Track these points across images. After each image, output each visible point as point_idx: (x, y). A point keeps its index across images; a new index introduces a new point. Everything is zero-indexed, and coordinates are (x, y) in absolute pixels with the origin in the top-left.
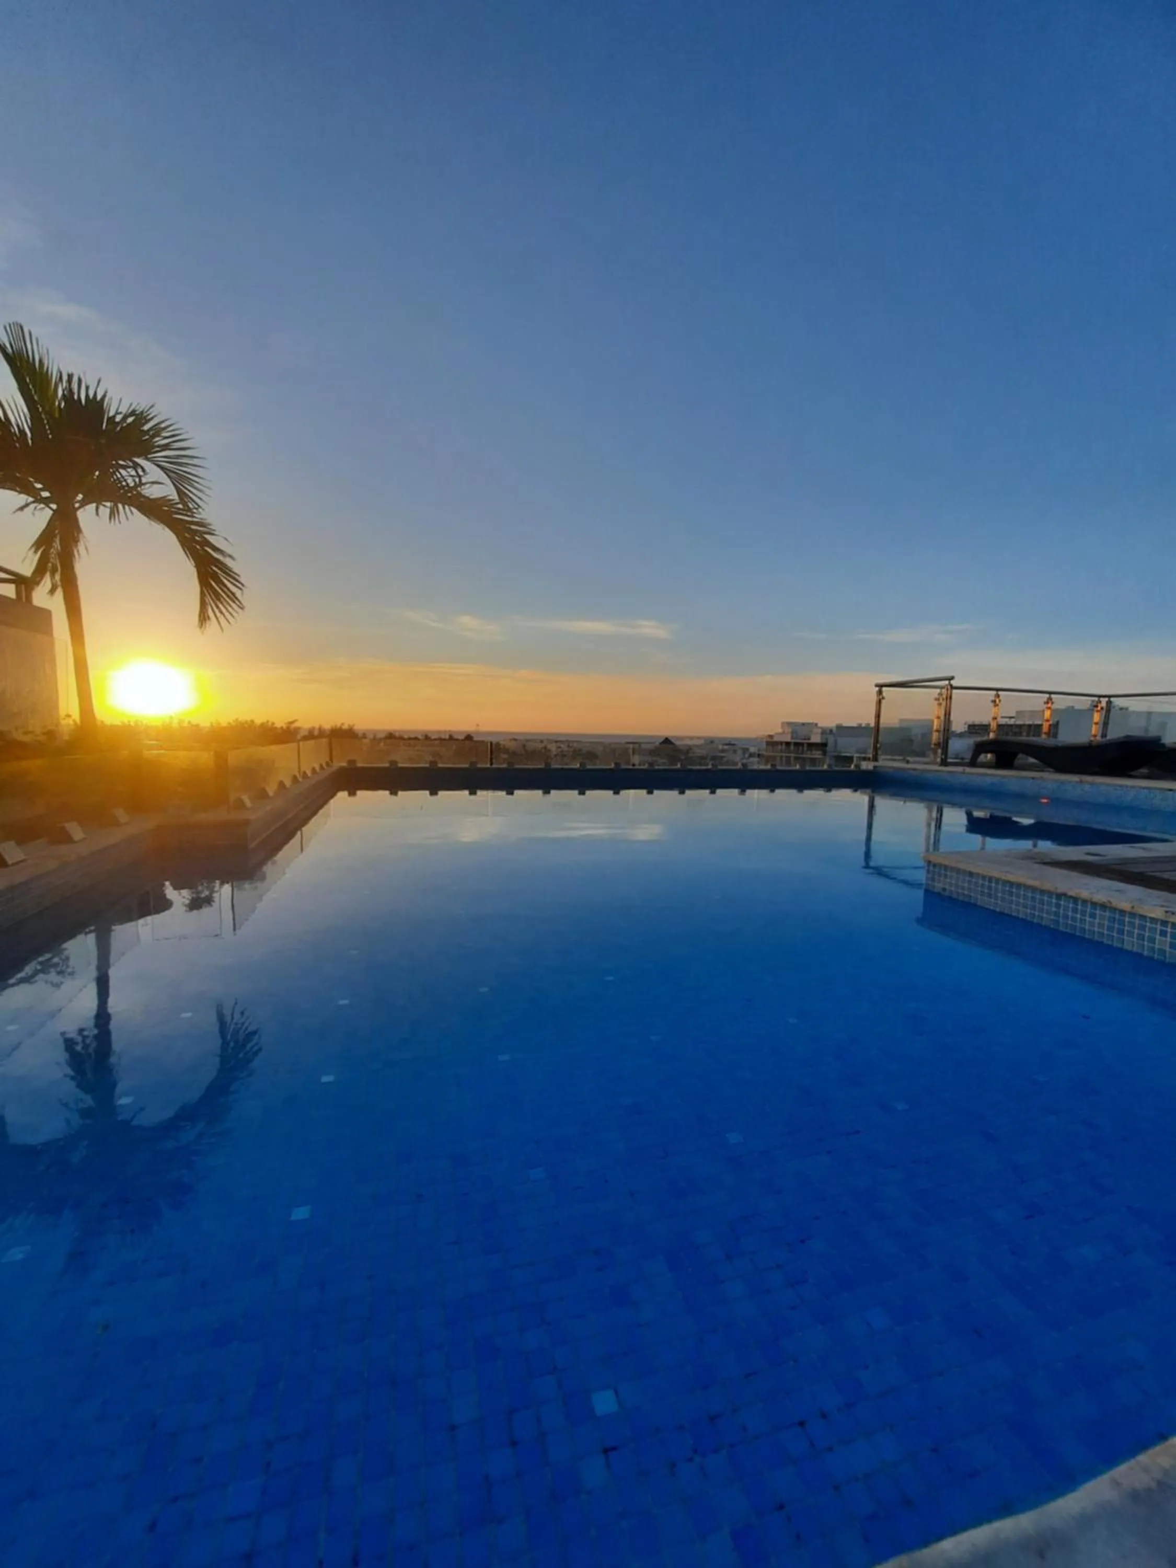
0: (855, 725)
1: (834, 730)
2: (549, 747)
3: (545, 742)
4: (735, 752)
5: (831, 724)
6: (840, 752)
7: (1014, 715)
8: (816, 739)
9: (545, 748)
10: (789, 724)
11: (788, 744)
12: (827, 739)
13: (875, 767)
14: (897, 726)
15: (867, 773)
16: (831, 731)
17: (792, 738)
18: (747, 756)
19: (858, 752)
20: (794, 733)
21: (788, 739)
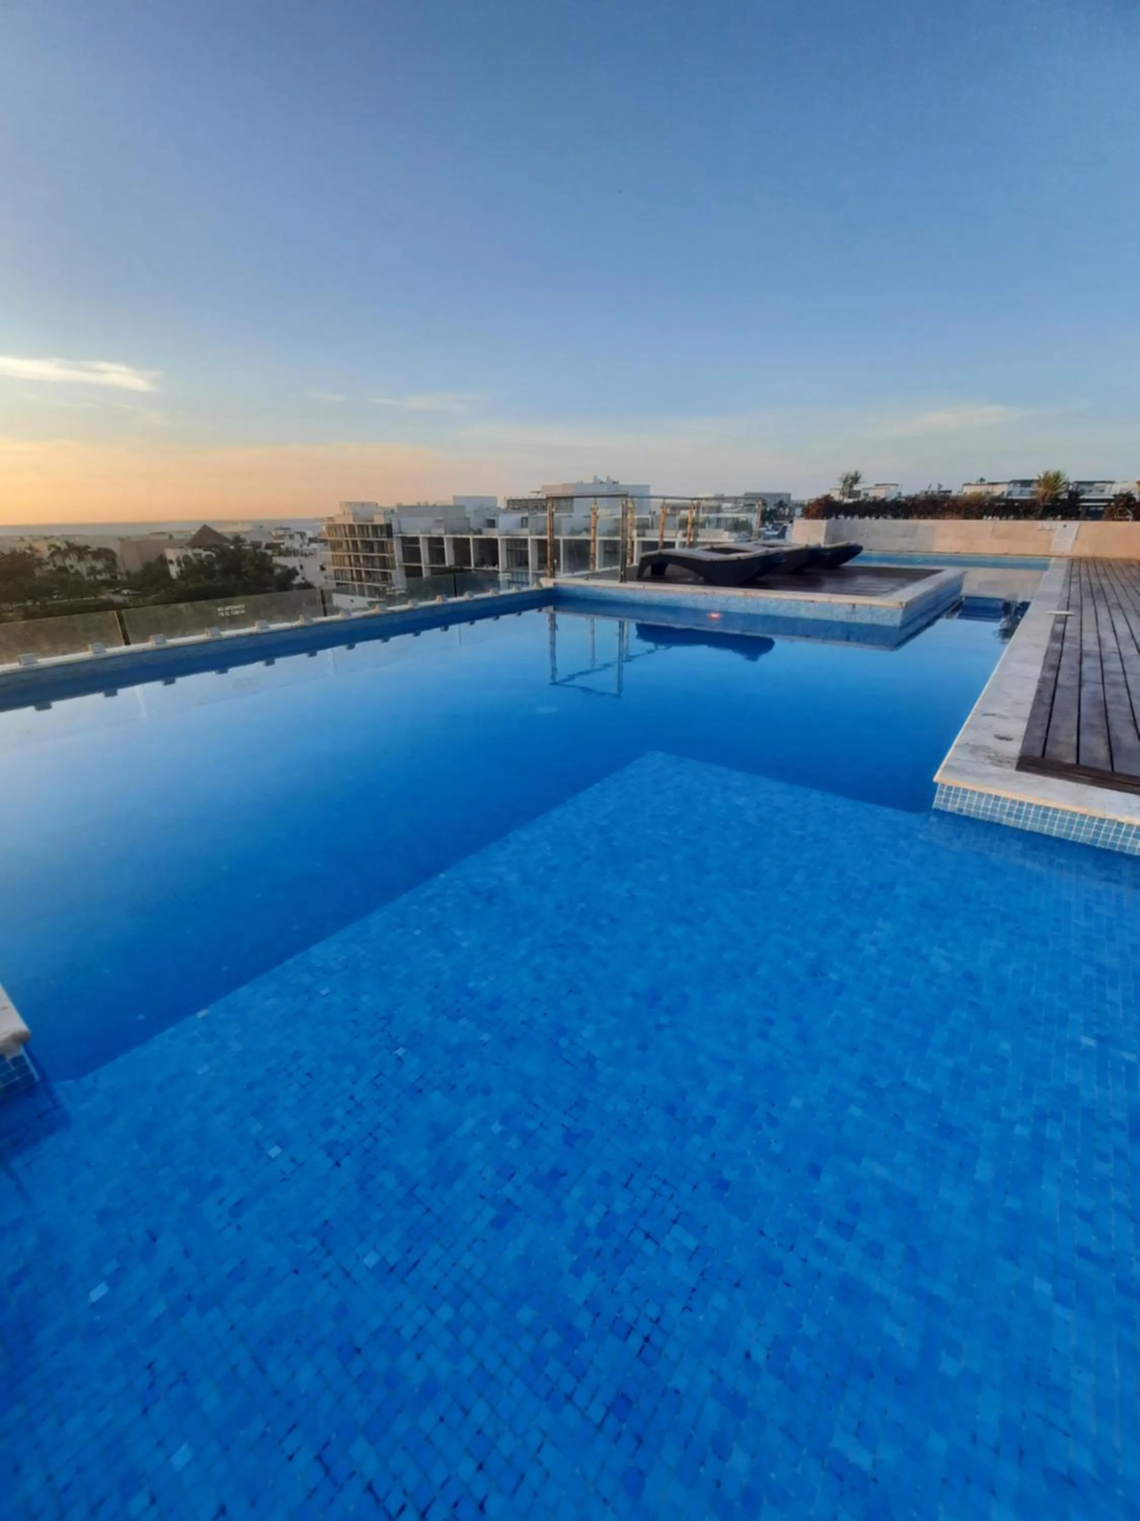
0: (414, 504)
1: (396, 510)
2: (36, 545)
3: (29, 540)
4: (292, 537)
5: (389, 503)
6: (406, 534)
7: (539, 490)
8: (380, 520)
9: (31, 548)
10: (348, 504)
11: (351, 527)
12: (391, 520)
13: (555, 584)
14: (451, 504)
15: (549, 591)
16: (392, 511)
17: (354, 520)
18: (307, 541)
19: (422, 533)
20: (355, 514)
21: (350, 520)
